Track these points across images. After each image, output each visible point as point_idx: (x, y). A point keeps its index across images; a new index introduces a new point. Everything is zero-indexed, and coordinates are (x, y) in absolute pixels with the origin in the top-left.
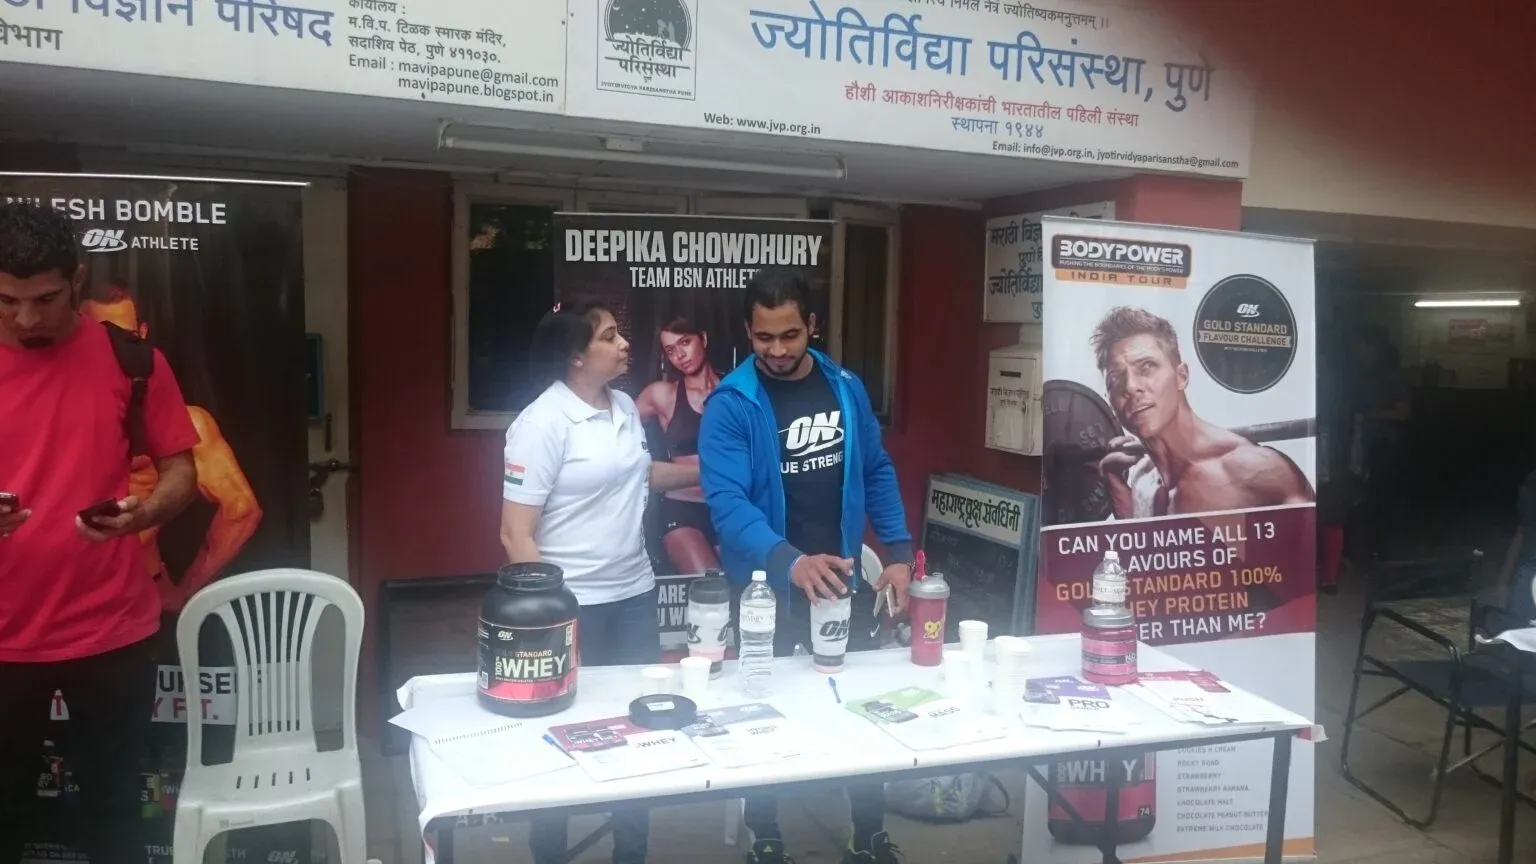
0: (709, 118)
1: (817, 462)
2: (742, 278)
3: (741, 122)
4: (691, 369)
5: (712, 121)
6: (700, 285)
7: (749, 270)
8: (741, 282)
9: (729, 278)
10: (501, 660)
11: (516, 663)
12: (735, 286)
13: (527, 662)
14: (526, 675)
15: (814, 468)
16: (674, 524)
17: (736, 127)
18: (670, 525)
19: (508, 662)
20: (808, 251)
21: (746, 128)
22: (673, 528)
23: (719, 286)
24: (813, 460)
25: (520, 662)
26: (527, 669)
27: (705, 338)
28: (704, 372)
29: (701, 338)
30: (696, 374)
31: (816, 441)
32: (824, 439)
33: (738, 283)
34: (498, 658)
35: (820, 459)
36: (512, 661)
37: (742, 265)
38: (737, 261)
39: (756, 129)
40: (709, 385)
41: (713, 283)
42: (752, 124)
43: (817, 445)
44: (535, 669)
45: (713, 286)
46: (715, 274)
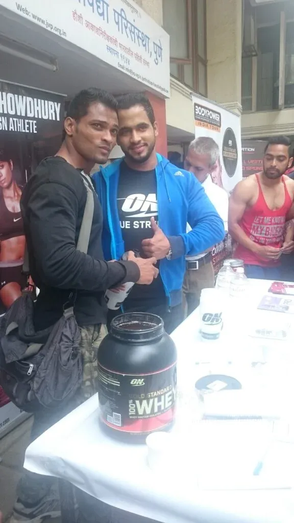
0: (19, 7)
1: (144, 224)
2: (27, 126)
3: (34, 17)
4: (5, 184)
5: (21, 10)
6: (6, 129)
7: (30, 121)
8: (26, 129)
9: (20, 125)
10: (134, 403)
11: (148, 403)
12: (24, 131)
13: (156, 399)
14: (156, 410)
15: (142, 227)
16: (4, 282)
17: (31, 18)
18: (2, 284)
19: (141, 404)
20: (55, 111)
21: (35, 21)
22: (4, 285)
23: (16, 130)
24: (142, 222)
25: (151, 401)
26: (157, 404)
27: (12, 164)
28: (12, 186)
29: (10, 164)
30: (8, 187)
31: (146, 210)
32: (152, 210)
33: (24, 129)
34: (131, 401)
35: (147, 222)
36: (145, 402)
37: (26, 117)
38: (23, 114)
39: (40, 24)
40: (16, 194)
41: (13, 128)
42: (39, 19)
43: (146, 213)
44: (162, 403)
45: (13, 130)
46: (14, 121)
